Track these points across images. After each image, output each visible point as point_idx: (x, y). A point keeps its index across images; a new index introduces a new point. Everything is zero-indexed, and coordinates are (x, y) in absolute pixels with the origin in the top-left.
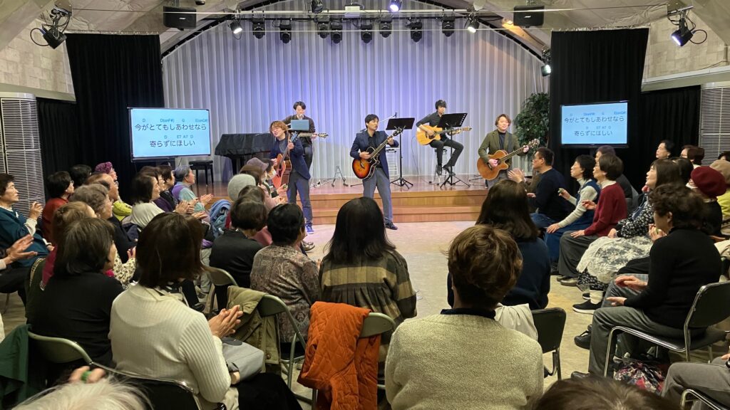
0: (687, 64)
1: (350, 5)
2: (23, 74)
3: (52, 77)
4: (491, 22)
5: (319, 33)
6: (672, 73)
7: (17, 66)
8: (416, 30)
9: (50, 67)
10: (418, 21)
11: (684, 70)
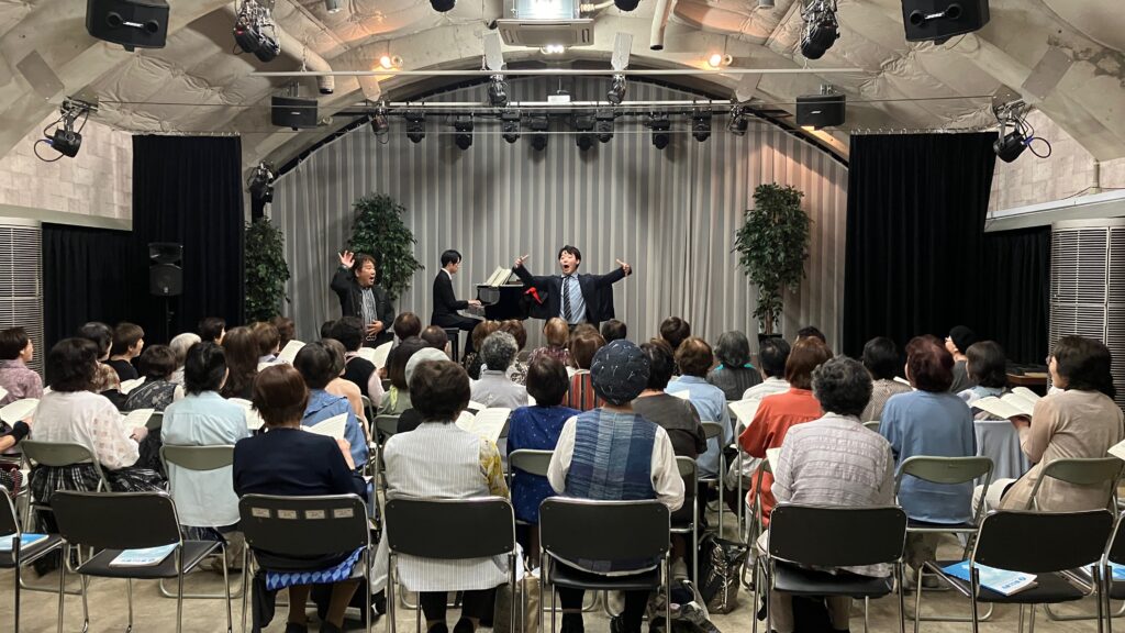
0: (1048, 190)
1: (555, 94)
2: (40, 191)
3: (91, 196)
4: (781, 120)
5: (505, 136)
6: (1029, 203)
7: (30, 181)
8: (660, 131)
9: (90, 181)
10: (664, 117)
11: (1044, 199)
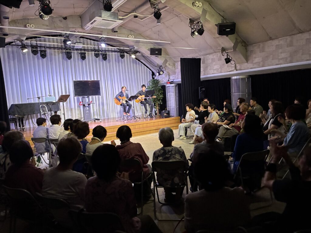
0: (219, 71)
1: (78, 43)
6: (213, 74)
11: (218, 73)
